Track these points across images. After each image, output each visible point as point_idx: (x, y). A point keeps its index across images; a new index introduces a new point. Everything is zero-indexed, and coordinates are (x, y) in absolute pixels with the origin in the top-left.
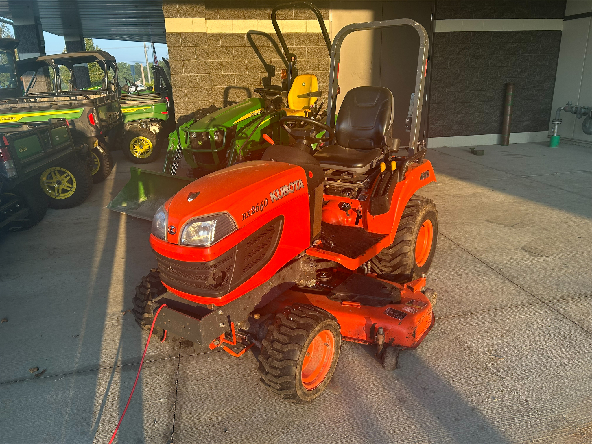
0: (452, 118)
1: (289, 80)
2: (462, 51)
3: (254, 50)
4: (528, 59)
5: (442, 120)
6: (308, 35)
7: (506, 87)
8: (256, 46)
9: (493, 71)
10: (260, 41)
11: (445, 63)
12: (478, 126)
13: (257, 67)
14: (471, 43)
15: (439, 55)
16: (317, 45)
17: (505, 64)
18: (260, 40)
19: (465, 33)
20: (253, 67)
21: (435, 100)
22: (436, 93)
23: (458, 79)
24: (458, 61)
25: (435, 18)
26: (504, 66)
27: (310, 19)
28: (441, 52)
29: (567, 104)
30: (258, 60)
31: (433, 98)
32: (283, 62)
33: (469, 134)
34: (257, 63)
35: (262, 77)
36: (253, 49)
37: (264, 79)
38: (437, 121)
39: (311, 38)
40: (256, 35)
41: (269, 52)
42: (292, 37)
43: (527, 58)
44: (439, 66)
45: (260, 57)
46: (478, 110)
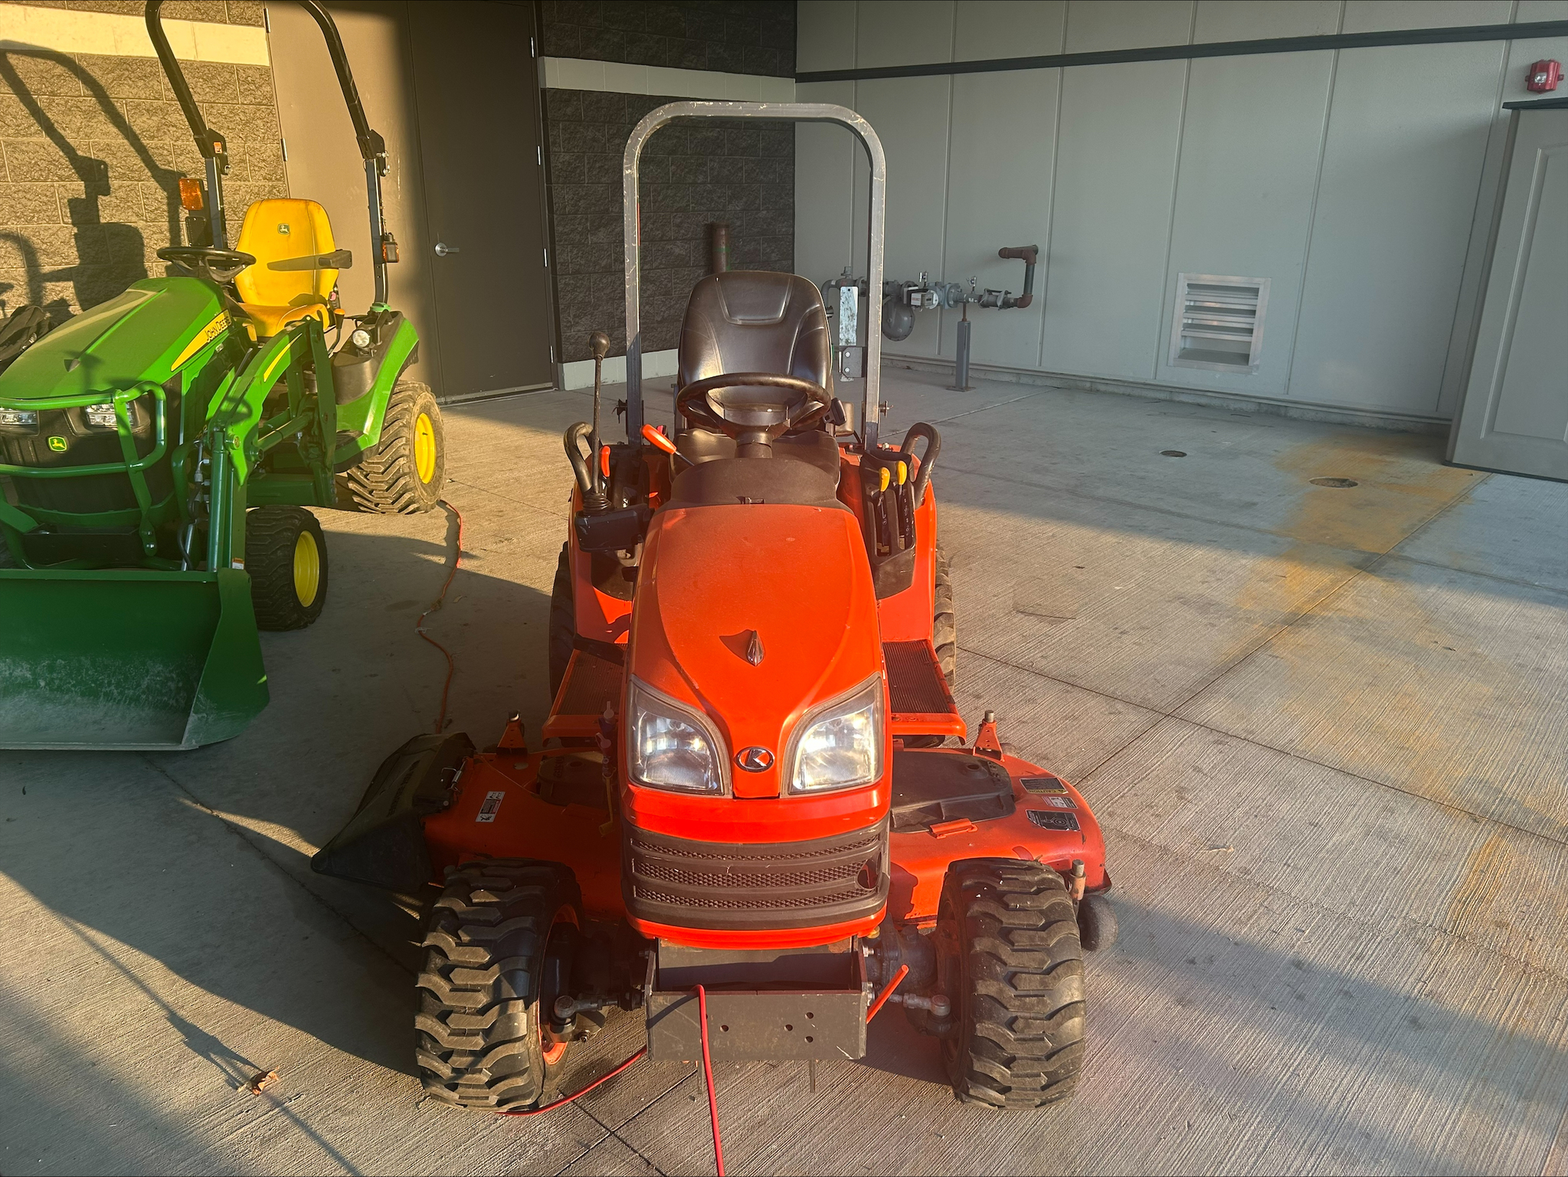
0: (609, 311)
1: (213, 214)
2: (611, 140)
3: (24, 108)
4: (741, 168)
5: (589, 316)
6: (203, 69)
7: (711, 231)
8: (30, 94)
9: (679, 195)
10: (43, 77)
11: (578, 171)
12: (665, 329)
13: (43, 164)
14: (628, 124)
15: (562, 150)
16: (235, 101)
17: (701, 178)
18: (45, 75)
19: (612, 98)
20: (30, 163)
21: (568, 266)
22: (567, 248)
23: (612, 211)
24: (606, 167)
25: (541, 52)
26: (699, 182)
27: (202, 20)
28: (566, 142)
29: (842, 275)
30: (45, 140)
31: (562, 260)
32: (132, 149)
33: (650, 349)
34: (42, 149)
35: (66, 195)
36: (21, 104)
37: (74, 204)
38: (577, 320)
39: (214, 77)
40: (28, 59)
41: (78, 116)
42: (151, 72)
43: (740, 165)
44: (565, 178)
45: (49, 129)
46: (661, 288)
